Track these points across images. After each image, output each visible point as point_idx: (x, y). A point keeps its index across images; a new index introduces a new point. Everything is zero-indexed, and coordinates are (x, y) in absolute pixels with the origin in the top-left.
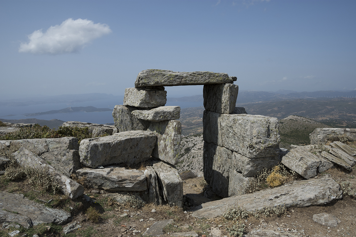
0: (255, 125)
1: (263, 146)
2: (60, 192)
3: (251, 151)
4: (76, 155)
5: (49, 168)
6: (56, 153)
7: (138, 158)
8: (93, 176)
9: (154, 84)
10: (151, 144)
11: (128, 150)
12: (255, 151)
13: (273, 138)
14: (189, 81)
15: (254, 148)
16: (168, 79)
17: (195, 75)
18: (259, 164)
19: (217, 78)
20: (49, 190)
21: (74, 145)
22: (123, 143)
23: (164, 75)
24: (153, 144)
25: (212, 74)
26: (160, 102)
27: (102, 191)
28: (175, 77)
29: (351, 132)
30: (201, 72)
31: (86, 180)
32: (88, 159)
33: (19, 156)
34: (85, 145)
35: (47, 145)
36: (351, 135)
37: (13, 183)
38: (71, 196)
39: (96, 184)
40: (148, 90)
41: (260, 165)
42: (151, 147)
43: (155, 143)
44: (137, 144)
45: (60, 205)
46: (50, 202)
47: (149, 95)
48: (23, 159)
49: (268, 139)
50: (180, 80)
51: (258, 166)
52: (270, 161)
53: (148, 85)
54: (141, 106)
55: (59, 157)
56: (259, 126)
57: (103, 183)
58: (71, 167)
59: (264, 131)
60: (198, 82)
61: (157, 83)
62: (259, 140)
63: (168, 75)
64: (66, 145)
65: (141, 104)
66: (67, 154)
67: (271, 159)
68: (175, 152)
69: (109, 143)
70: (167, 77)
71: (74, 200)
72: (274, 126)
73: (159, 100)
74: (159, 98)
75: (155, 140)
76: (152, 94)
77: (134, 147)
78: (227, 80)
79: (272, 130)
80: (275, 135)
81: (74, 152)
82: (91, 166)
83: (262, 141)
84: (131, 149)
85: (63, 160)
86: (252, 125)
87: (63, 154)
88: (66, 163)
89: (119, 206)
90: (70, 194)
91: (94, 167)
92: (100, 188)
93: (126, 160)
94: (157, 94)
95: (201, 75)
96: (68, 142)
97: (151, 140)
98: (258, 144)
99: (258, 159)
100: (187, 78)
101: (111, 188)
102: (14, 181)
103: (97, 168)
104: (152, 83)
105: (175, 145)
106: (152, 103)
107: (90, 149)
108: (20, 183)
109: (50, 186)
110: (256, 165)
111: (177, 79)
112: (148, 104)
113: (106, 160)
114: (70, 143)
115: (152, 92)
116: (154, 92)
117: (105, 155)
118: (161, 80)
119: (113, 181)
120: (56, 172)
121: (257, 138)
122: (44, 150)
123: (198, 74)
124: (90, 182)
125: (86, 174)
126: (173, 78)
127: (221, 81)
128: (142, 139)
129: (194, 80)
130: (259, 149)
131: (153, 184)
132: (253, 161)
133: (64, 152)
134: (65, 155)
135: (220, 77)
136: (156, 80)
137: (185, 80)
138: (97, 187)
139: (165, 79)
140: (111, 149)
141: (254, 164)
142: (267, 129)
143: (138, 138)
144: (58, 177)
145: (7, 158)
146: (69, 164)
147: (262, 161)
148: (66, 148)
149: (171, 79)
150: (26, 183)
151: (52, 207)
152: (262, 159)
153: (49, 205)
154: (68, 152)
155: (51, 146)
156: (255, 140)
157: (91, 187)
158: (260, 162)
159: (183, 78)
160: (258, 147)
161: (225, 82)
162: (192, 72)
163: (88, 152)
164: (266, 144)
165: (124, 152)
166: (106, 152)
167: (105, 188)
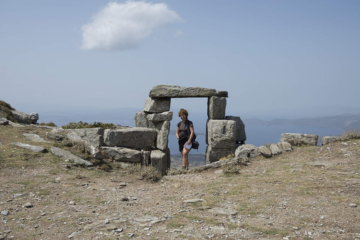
0: (215, 125)
1: (219, 139)
2: (89, 153)
3: (212, 143)
4: (102, 138)
5: (85, 142)
6: (90, 137)
7: (142, 145)
8: (109, 150)
9: (159, 96)
10: (152, 137)
11: (135, 138)
12: (214, 143)
13: (227, 134)
14: (184, 94)
15: (214, 141)
16: (169, 92)
17: (189, 90)
18: (219, 152)
19: (205, 92)
20: (84, 152)
21: (101, 132)
22: (131, 133)
23: (166, 90)
24: (153, 137)
25: (201, 89)
26: (164, 109)
27: (114, 160)
28: (174, 91)
29: (307, 137)
30: (193, 88)
31: (106, 153)
32: (108, 140)
33: (69, 135)
34: (107, 132)
35: (86, 132)
36: (307, 140)
37: (66, 147)
38: (95, 156)
39: (111, 156)
40: (156, 100)
41: (220, 154)
42: (152, 139)
43: (156, 136)
44: (142, 135)
45: (88, 159)
46: (83, 157)
47: (156, 104)
48: (72, 137)
49: (223, 135)
50: (177, 93)
51: (218, 154)
52: (228, 151)
53: (155, 97)
54: (150, 111)
55: (92, 139)
56: (217, 126)
57: (115, 155)
58: (98, 145)
59: (220, 129)
60: (191, 95)
61: (161, 95)
62: (217, 135)
63: (169, 90)
64: (96, 132)
65: (150, 109)
66: (96, 137)
67: (229, 150)
68: (164, 141)
69: (122, 132)
70: (168, 91)
71: (96, 158)
72: (229, 126)
73: (163, 108)
74: (164, 106)
75: (156, 135)
76: (158, 103)
77: (139, 137)
78: (213, 93)
79: (227, 129)
80: (229, 132)
81: (100, 136)
82: (109, 145)
83: (218, 136)
84: (137, 138)
85: (94, 141)
86: (213, 125)
87: (94, 137)
88: (96, 143)
89: (122, 169)
90: (94, 155)
91: (111, 146)
92: (113, 159)
93: (133, 145)
94: (162, 103)
95: (193, 90)
96: (98, 130)
97: (152, 134)
98: (216, 138)
99: (218, 149)
100: (182, 92)
101: (120, 159)
102: (66, 146)
103: (113, 147)
104: (158, 95)
105: (164, 137)
106: (158, 109)
107: (109, 134)
108: (69, 148)
109: (84, 150)
110: (217, 153)
111: (175, 92)
112: (156, 110)
113: (119, 143)
114: (99, 130)
115: (159, 101)
116: (160, 101)
117: (119, 139)
118: (164, 93)
119: (120, 154)
120: (88, 144)
121: (216, 134)
122: (84, 135)
123: (191, 89)
124: (107, 154)
125: (106, 149)
126: (172, 91)
127: (208, 94)
128: (145, 133)
129: (187, 93)
130: (217, 141)
131: (145, 158)
132: (214, 150)
133: (95, 136)
134: (95, 138)
135: (207, 91)
136: (161, 93)
137: (181, 94)
138: (111, 158)
139: (167, 92)
140: (123, 136)
141: (215, 153)
142: (223, 128)
143: (142, 131)
144: (89, 146)
145: (63, 135)
146: (97, 143)
147: (221, 151)
148: (96, 134)
149: (171, 92)
150: (72, 148)
151: (84, 159)
152: (221, 149)
153: (82, 158)
154: (97, 136)
155: (88, 133)
156: (214, 135)
157: (108, 158)
158: (219, 151)
159: (179, 92)
160: (216, 140)
161: (211, 95)
162: (187, 88)
163: (108, 136)
164: (221, 138)
165: (132, 140)
166: (119, 137)
167: (116, 159)
